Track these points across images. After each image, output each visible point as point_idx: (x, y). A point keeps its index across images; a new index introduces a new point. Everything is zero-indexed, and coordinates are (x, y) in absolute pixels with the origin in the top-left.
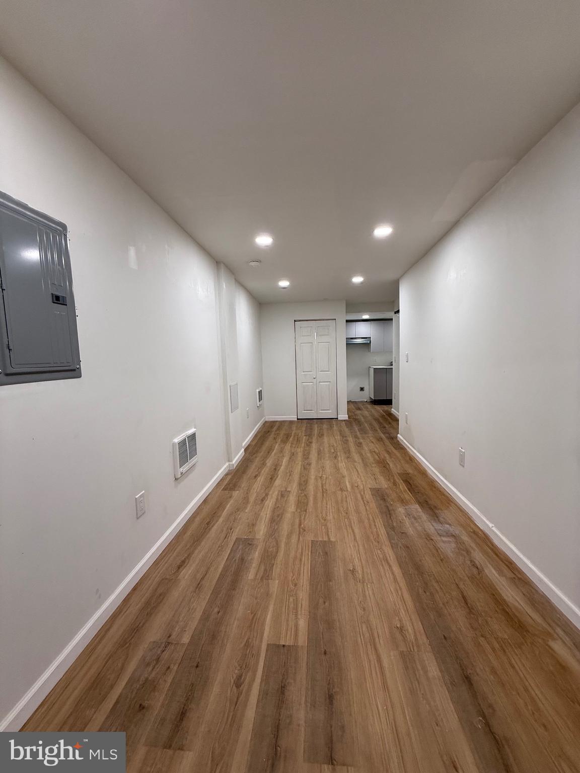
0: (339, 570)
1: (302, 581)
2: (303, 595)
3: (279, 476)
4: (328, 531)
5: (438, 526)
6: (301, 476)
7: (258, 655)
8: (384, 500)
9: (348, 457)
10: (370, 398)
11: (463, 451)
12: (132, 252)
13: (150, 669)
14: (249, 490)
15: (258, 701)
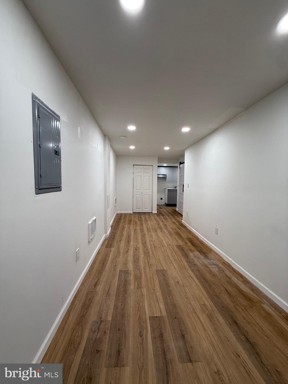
0: (172, 282)
1: (156, 288)
2: (159, 294)
3: (132, 240)
4: (162, 265)
5: (209, 261)
6: (142, 240)
7: (146, 322)
8: (183, 250)
9: (162, 231)
10: (165, 203)
11: (217, 227)
12: (79, 128)
13: (96, 333)
14: (118, 248)
15: (152, 341)
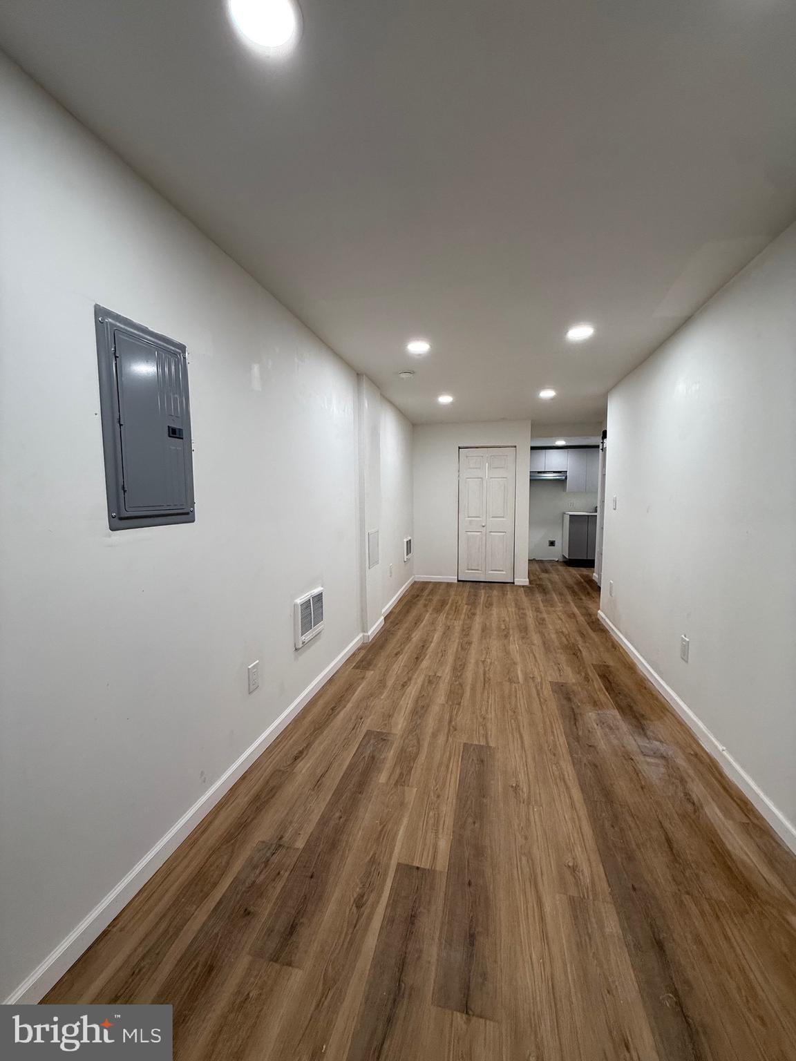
0: (497, 785)
1: (447, 793)
2: (448, 810)
3: (427, 657)
4: (487, 734)
5: (643, 742)
6: (457, 658)
7: (386, 875)
8: (569, 700)
9: (523, 638)
10: (563, 556)
11: (688, 640)
12: (256, 369)
13: (258, 872)
14: (387, 670)
15: (382, 928)
